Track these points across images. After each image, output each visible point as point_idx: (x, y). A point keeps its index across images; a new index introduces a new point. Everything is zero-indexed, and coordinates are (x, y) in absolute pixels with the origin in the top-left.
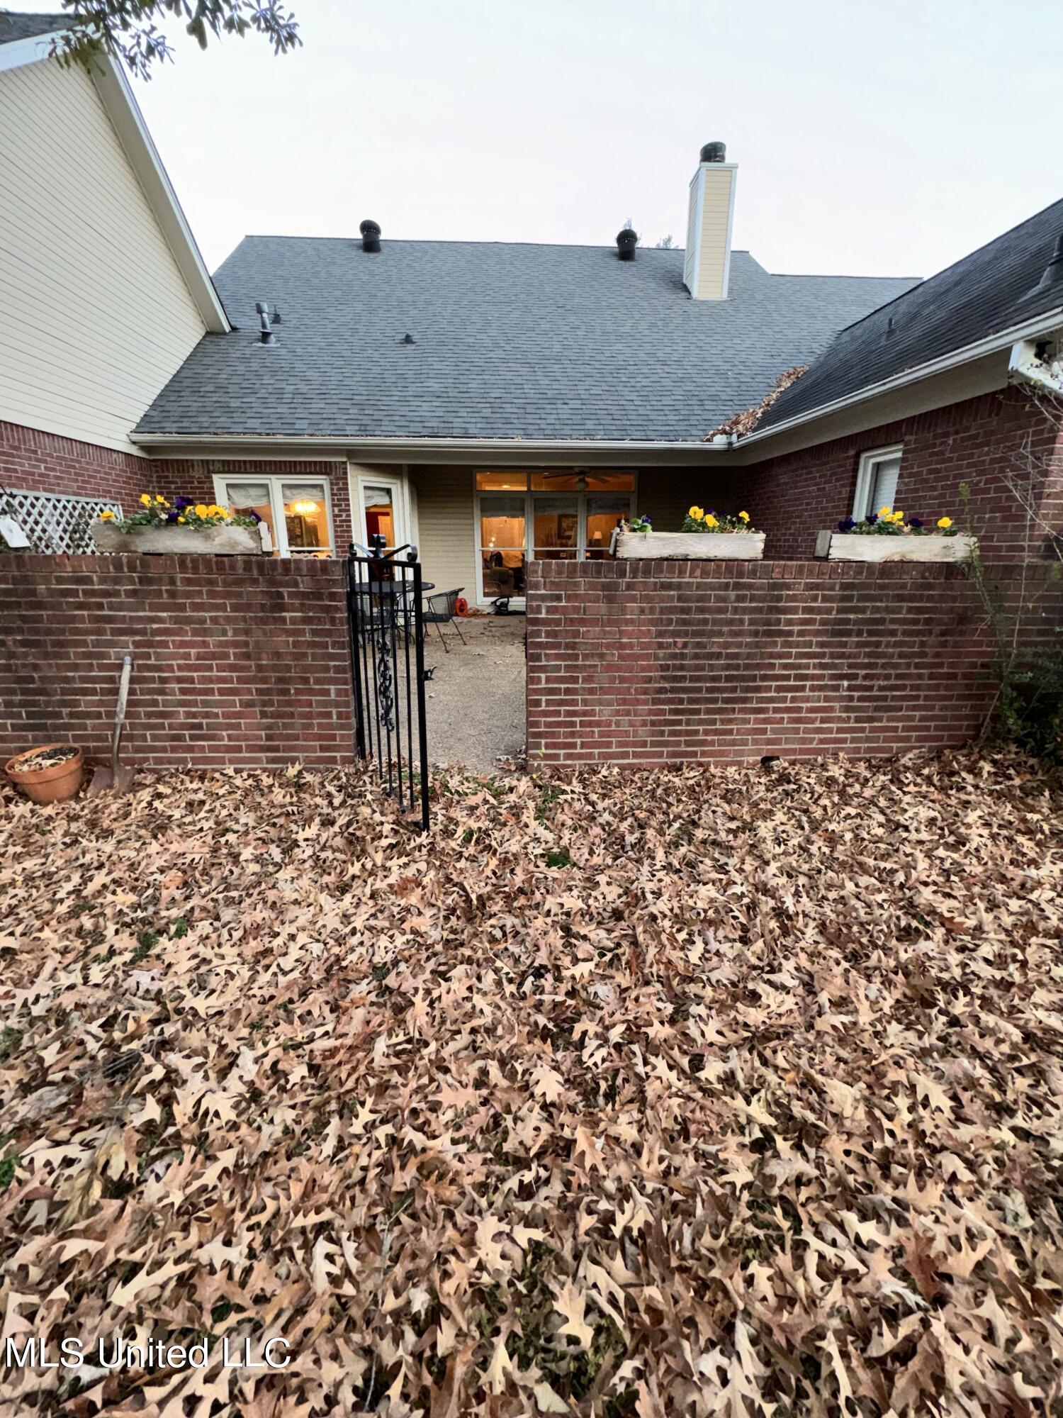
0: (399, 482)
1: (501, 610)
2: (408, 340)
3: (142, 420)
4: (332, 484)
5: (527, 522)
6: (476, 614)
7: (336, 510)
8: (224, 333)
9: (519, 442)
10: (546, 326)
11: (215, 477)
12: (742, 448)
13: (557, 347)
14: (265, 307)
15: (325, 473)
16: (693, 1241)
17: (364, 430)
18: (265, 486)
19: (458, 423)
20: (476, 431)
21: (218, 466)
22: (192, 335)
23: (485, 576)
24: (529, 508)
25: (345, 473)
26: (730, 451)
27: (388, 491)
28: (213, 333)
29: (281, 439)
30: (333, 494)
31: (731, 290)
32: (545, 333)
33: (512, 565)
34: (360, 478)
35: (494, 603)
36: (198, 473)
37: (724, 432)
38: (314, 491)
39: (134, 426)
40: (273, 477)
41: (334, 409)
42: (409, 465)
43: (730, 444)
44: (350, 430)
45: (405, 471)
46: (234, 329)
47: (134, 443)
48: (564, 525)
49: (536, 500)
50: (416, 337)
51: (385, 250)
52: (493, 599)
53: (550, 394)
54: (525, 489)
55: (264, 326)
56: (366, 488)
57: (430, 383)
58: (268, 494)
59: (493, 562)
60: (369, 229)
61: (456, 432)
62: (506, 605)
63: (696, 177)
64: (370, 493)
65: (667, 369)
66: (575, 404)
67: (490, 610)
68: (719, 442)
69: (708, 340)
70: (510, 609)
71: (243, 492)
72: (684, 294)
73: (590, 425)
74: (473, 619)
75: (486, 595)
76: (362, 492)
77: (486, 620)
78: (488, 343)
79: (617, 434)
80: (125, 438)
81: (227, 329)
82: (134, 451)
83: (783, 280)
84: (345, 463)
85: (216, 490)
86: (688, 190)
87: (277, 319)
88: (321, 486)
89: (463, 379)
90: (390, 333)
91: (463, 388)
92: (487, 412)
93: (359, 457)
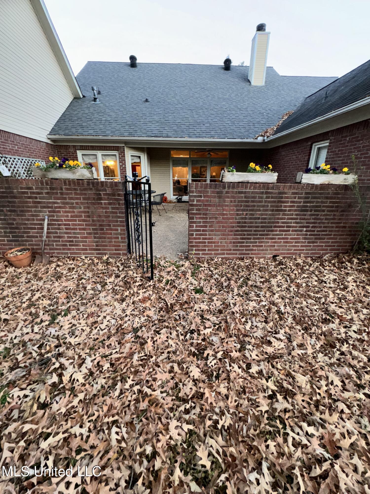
0: (143, 154)
1: (179, 201)
2: (147, 101)
3: (52, 130)
4: (119, 154)
5: (189, 169)
6: (170, 202)
7: (121, 164)
8: (80, 98)
9: (187, 139)
10: (197, 95)
11: (78, 152)
12: (268, 142)
13: (201, 103)
14: (95, 88)
15: (117, 150)
16: (247, 431)
17: (130, 134)
18: (96, 155)
19: (165, 132)
20: (171, 135)
21: (78, 147)
22: (69, 98)
23: (174, 188)
24: (190, 164)
25: (124, 150)
26: (264, 143)
27: (139, 157)
28: (76, 98)
29: (101, 137)
30: (120, 158)
31: (266, 82)
32: (197, 98)
33: (184, 184)
34: (130, 152)
36: (72, 150)
37: (262, 136)
38: (114, 157)
39: (49, 133)
40: (98, 151)
41: (120, 126)
42: (147, 148)
43: (264, 140)
44: (126, 134)
45: (145, 149)
46: (84, 96)
47: (49, 139)
48: (202, 170)
49: (192, 161)
50: (150, 99)
51: (139, 67)
52: (177, 197)
53: (198, 121)
54: (189, 157)
55: (95, 95)
56: (132, 156)
57: (155, 117)
58: (97, 158)
59: (177, 183)
60: (133, 58)
61: (164, 135)
62: (181, 199)
63: (255, 37)
64: (133, 158)
65: (241, 112)
66: (208, 125)
67: (175, 201)
68: (260, 139)
69: (257, 101)
70: (183, 200)
71: (88, 157)
72: (248, 83)
73: (213, 133)
74: (169, 204)
75: (174, 195)
76: (130, 157)
77: (174, 204)
78: (176, 102)
79: (223, 136)
80: (46, 137)
81: (81, 96)
82: (49, 142)
83: (285, 78)
84: (124, 146)
85: (78, 156)
86: (251, 43)
87: (99, 93)
88: (115, 155)
89: (166, 115)
90: (140, 98)
91: (167, 119)
92: (175, 128)
93: (129, 144)
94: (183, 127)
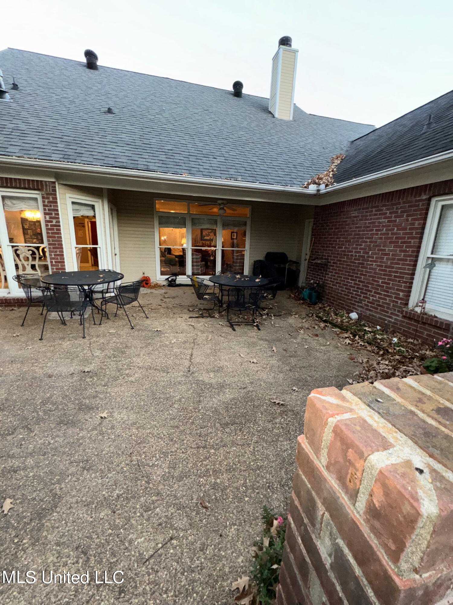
0: (100, 201)
1: (172, 284)
2: (110, 111)
4: (43, 198)
5: (187, 231)
6: (156, 286)
7: (48, 217)
9: (186, 177)
15: (38, 189)
19: (141, 162)
20: (155, 168)
24: (189, 223)
25: (55, 191)
26: (318, 195)
27: (93, 207)
30: (44, 206)
33: (177, 254)
34: (68, 195)
35: (168, 279)
37: (315, 183)
42: (109, 190)
43: (318, 191)
45: (105, 193)
49: (193, 219)
50: (115, 110)
52: (167, 277)
53: (205, 152)
54: (186, 212)
55: (1, 86)
56: (73, 203)
57: (123, 136)
59: (166, 253)
60: (90, 55)
61: (140, 167)
62: (175, 281)
63: (277, 53)
64: (77, 207)
66: (222, 159)
67: (165, 283)
68: (312, 189)
70: (178, 282)
72: (270, 115)
73: (232, 172)
74: (153, 291)
75: (162, 273)
76: (70, 207)
77: (162, 291)
78: (163, 120)
79: (250, 179)
84: (54, 183)
87: (15, 87)
89: (146, 136)
90: (97, 106)
91: (146, 141)
92: (163, 157)
93: (63, 180)
94: (177, 157)
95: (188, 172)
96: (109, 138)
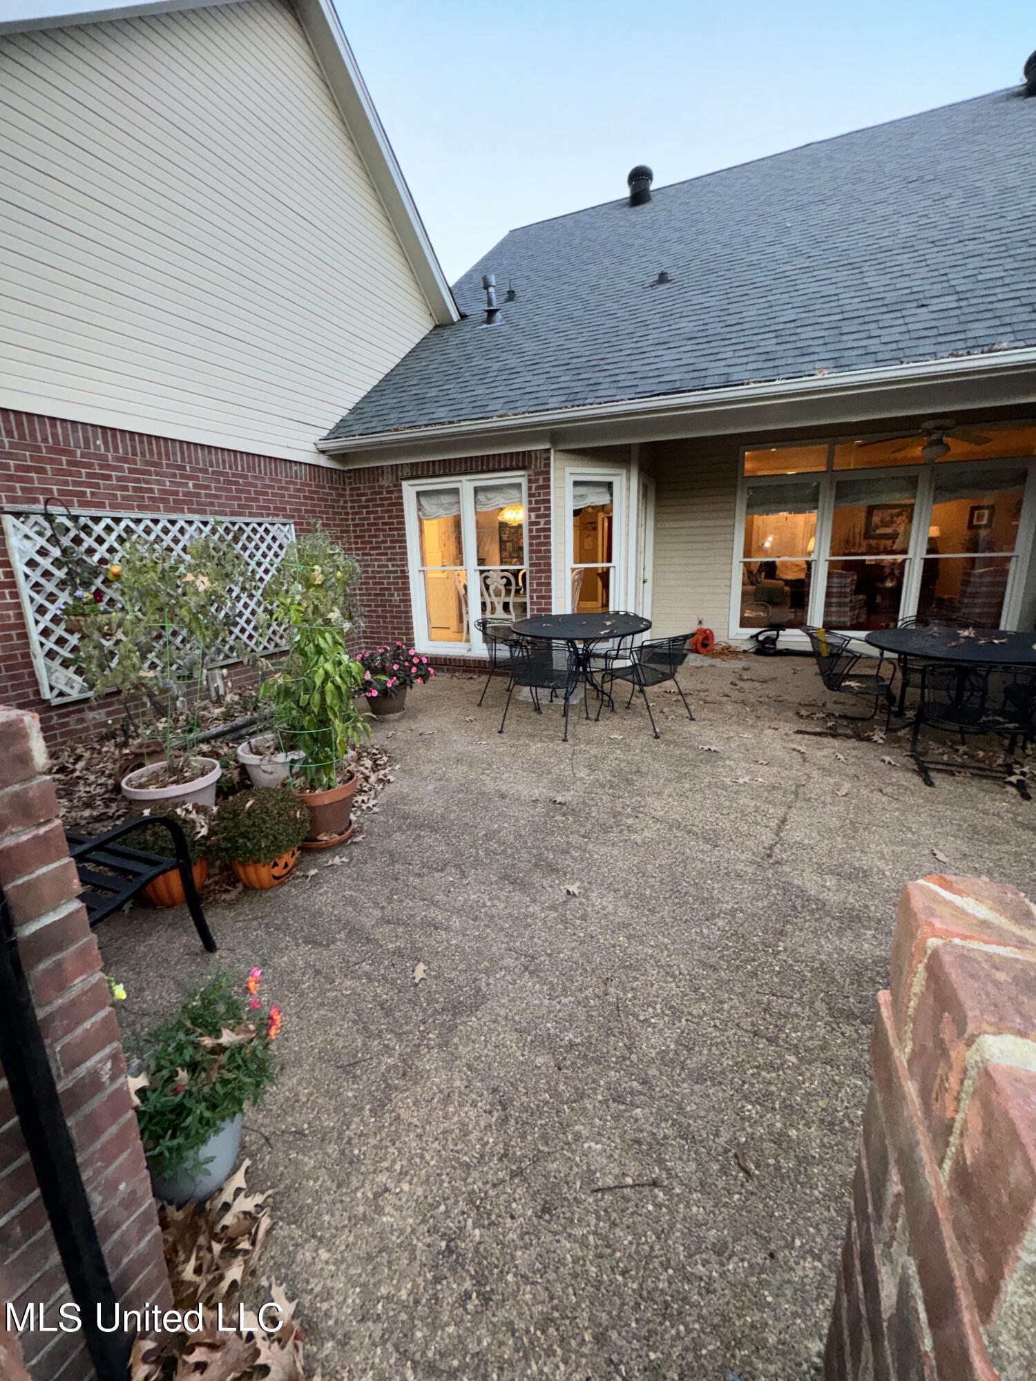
0: (624, 472)
1: (765, 648)
2: (663, 278)
3: (338, 426)
4: (530, 481)
5: (821, 518)
6: (728, 652)
7: (533, 515)
8: (453, 323)
9: (826, 378)
11: (405, 484)
13: (907, 231)
14: (493, 280)
15: (523, 468)
17: (573, 400)
18: (456, 491)
20: (745, 376)
21: (407, 471)
22: (416, 327)
23: (744, 594)
24: (827, 500)
25: (548, 465)
27: (609, 486)
28: (442, 326)
29: (466, 426)
30: (530, 495)
34: (569, 470)
35: (757, 636)
36: (386, 482)
38: (514, 493)
39: (325, 433)
40: (463, 478)
42: (644, 446)
44: (553, 402)
45: (635, 453)
46: (463, 316)
47: (323, 452)
49: (841, 482)
50: (673, 273)
51: (656, 199)
52: (755, 631)
54: (824, 469)
55: (490, 303)
56: (576, 484)
57: (683, 323)
58: (458, 502)
60: (639, 177)
61: (709, 382)
62: (773, 641)
64: (582, 490)
66: (945, 302)
67: (749, 646)
70: (780, 645)
71: (434, 500)
74: (717, 662)
75: (744, 623)
76: (569, 490)
77: (738, 664)
78: (782, 254)
80: (313, 448)
81: (456, 317)
82: (323, 461)
84: (548, 451)
85: (405, 500)
87: (511, 295)
88: (519, 486)
89: (734, 308)
90: (640, 277)
91: (733, 320)
92: (769, 345)
93: (566, 441)
94: (807, 333)
95: (831, 364)
96: (654, 336)
